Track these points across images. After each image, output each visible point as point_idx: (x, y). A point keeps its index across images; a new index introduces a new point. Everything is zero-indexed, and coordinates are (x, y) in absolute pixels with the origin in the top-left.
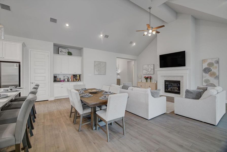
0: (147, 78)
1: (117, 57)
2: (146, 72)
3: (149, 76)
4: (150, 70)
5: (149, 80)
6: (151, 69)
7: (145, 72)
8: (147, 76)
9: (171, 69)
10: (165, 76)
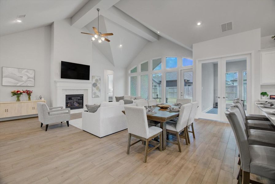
2: (15, 81)
4: (24, 78)
6: (29, 78)
7: (8, 81)
8: (19, 90)
10: (66, 90)
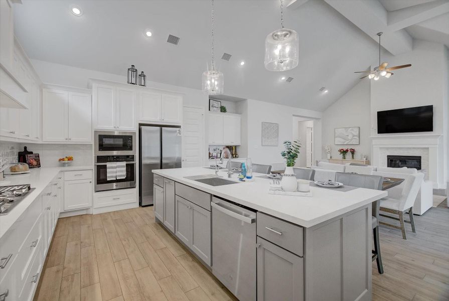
0: (344, 152)
1: (294, 115)
2: (343, 140)
3: (349, 147)
4: (350, 137)
5: (349, 155)
6: (354, 136)
7: (339, 141)
8: (345, 148)
9: (397, 136)
10: (387, 149)
